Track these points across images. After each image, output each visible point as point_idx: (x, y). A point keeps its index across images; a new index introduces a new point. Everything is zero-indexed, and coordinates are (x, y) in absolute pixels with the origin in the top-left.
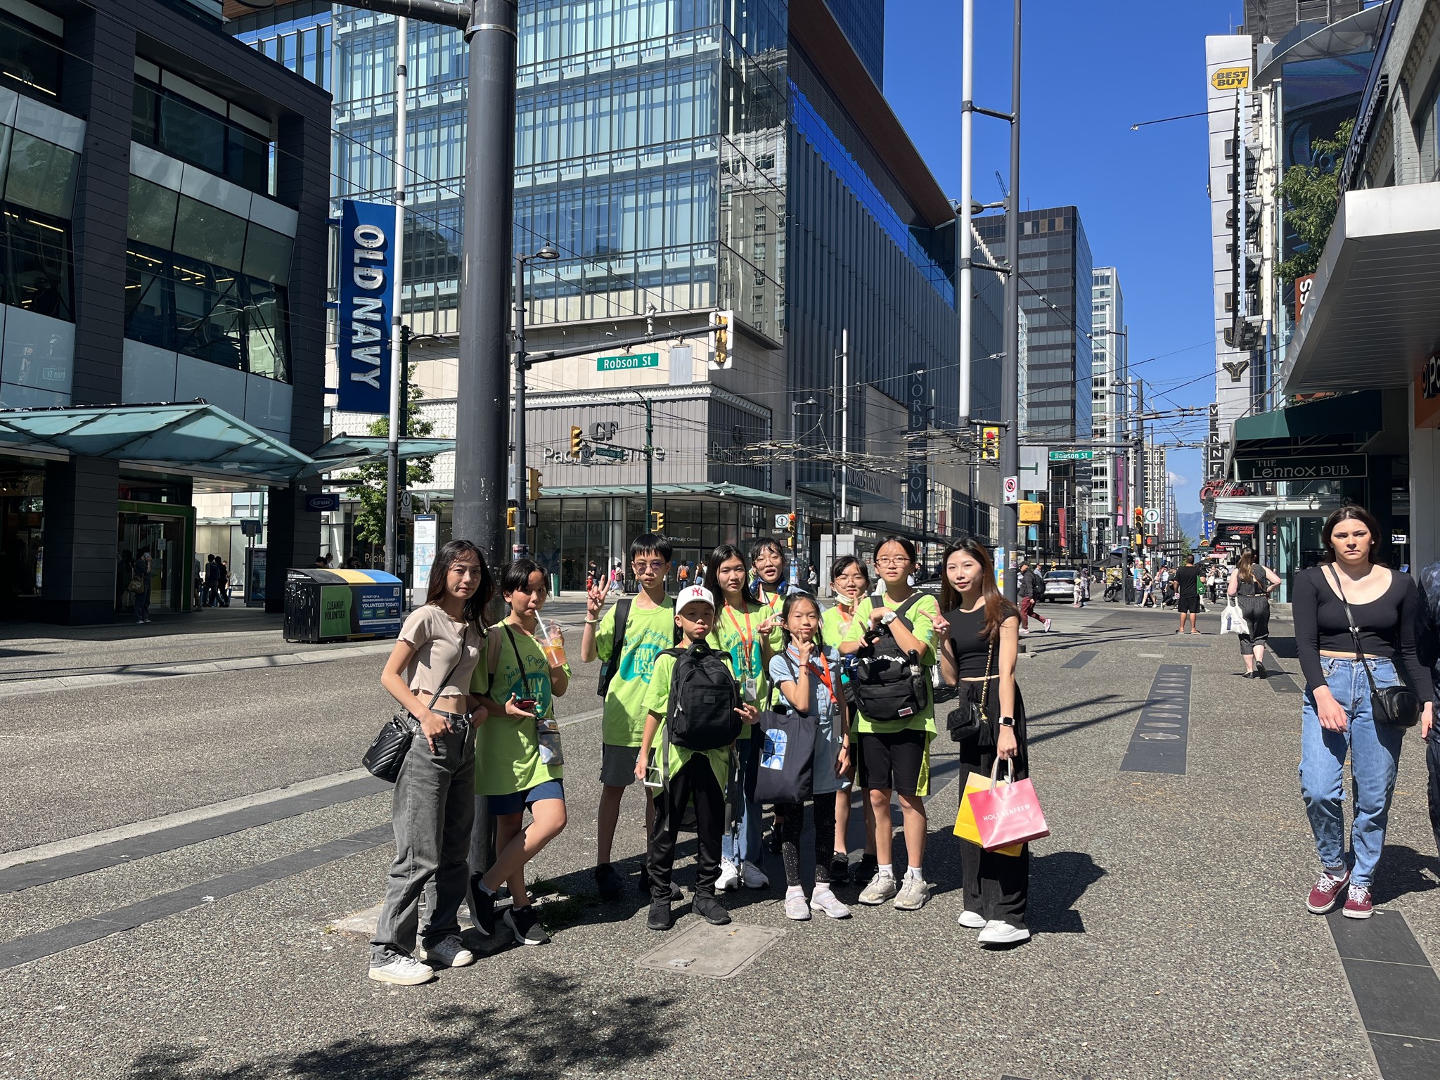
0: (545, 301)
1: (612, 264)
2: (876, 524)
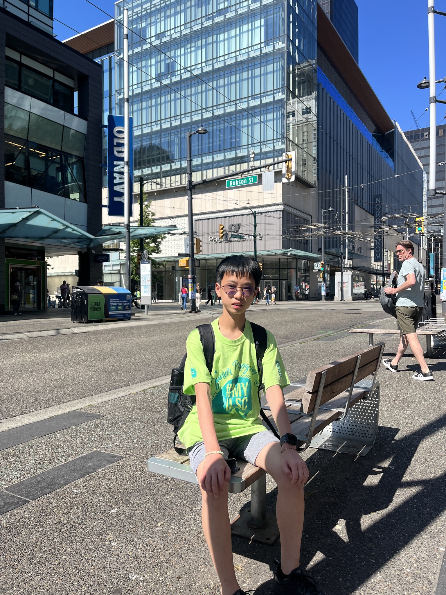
0: (208, 171)
1: (237, 151)
2: (360, 268)
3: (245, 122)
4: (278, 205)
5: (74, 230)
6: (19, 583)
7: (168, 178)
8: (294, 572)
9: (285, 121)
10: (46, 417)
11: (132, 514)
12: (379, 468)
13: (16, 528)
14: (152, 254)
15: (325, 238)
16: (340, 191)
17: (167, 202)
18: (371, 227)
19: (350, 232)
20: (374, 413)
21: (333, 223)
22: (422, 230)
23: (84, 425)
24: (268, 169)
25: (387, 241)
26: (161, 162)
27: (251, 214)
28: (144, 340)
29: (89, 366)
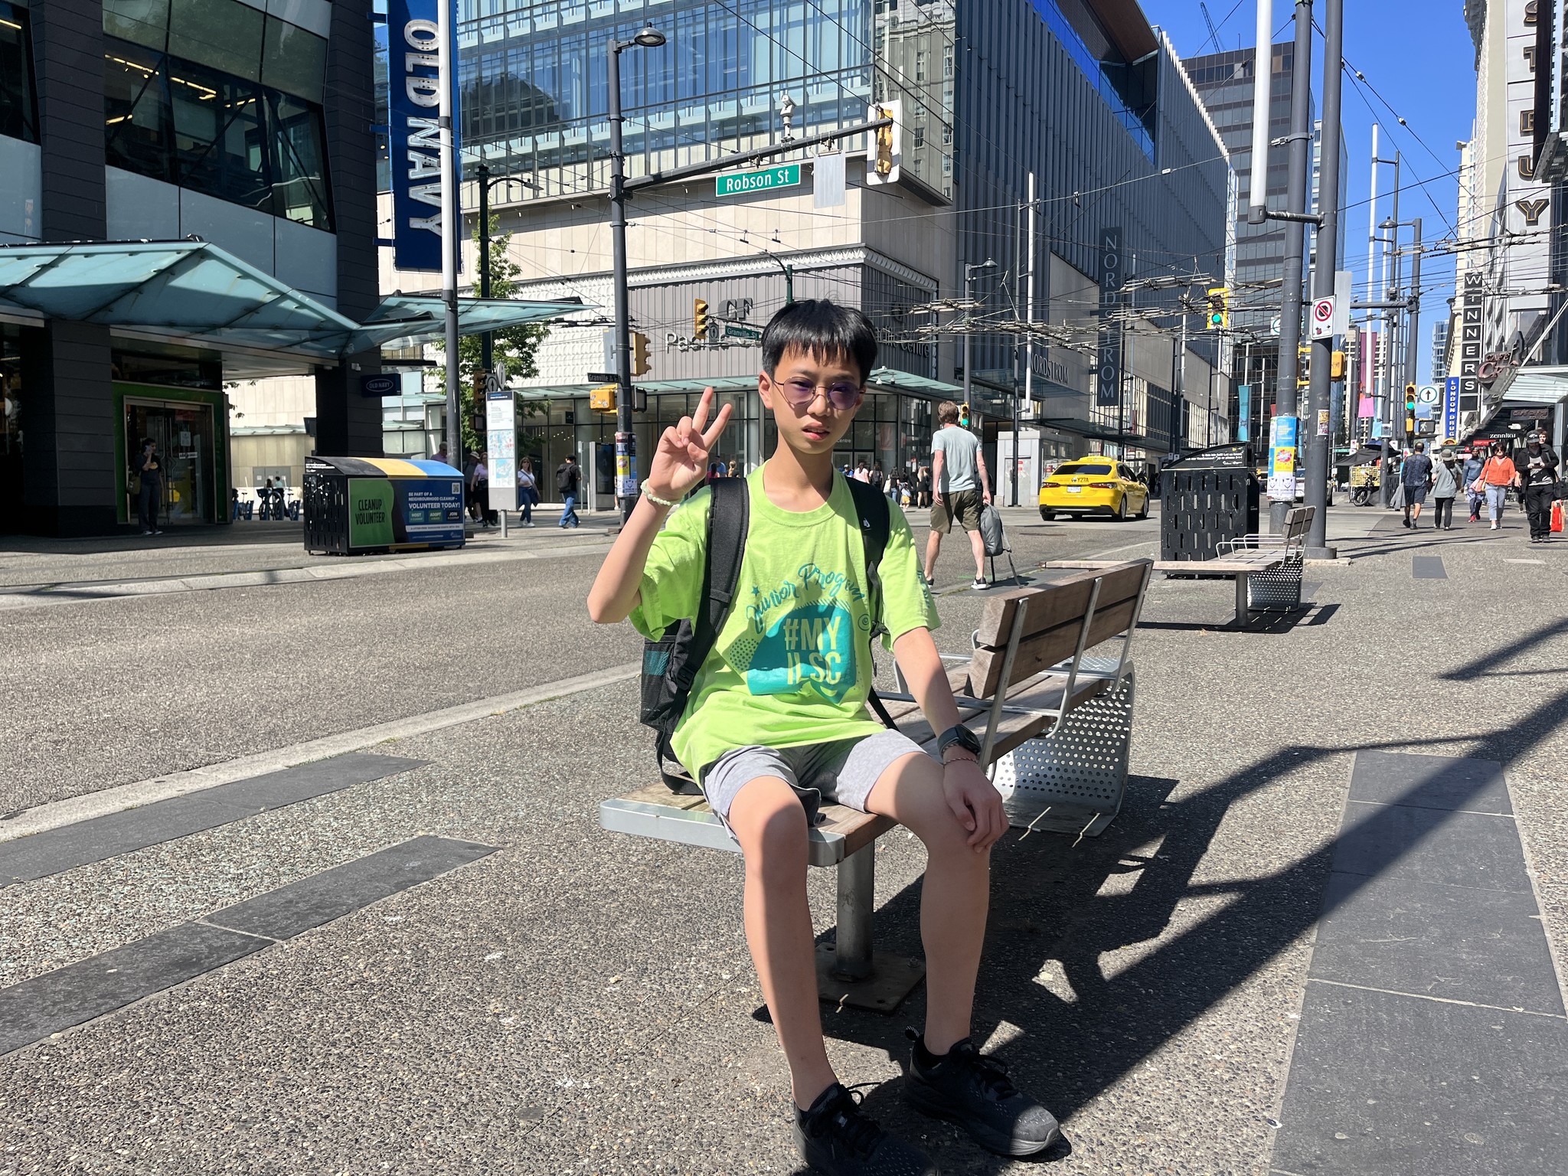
0: (663, 153)
1: (743, 101)
2: (1061, 423)
3: (762, 21)
4: (852, 249)
5: (302, 305)
6: (282, 1109)
7: (554, 173)
8: (956, 1049)
9: (871, 20)
10: (279, 767)
11: (541, 962)
12: (1133, 859)
13: (250, 998)
14: (511, 379)
15: (973, 339)
16: (1014, 210)
17: (554, 237)
18: (1093, 313)
19: (1039, 326)
20: (1119, 739)
21: (993, 302)
22: (1224, 320)
23: (383, 783)
24: (830, 147)
25: (1134, 352)
26: (532, 129)
27: (780, 273)
28: (508, 594)
29: (370, 653)
